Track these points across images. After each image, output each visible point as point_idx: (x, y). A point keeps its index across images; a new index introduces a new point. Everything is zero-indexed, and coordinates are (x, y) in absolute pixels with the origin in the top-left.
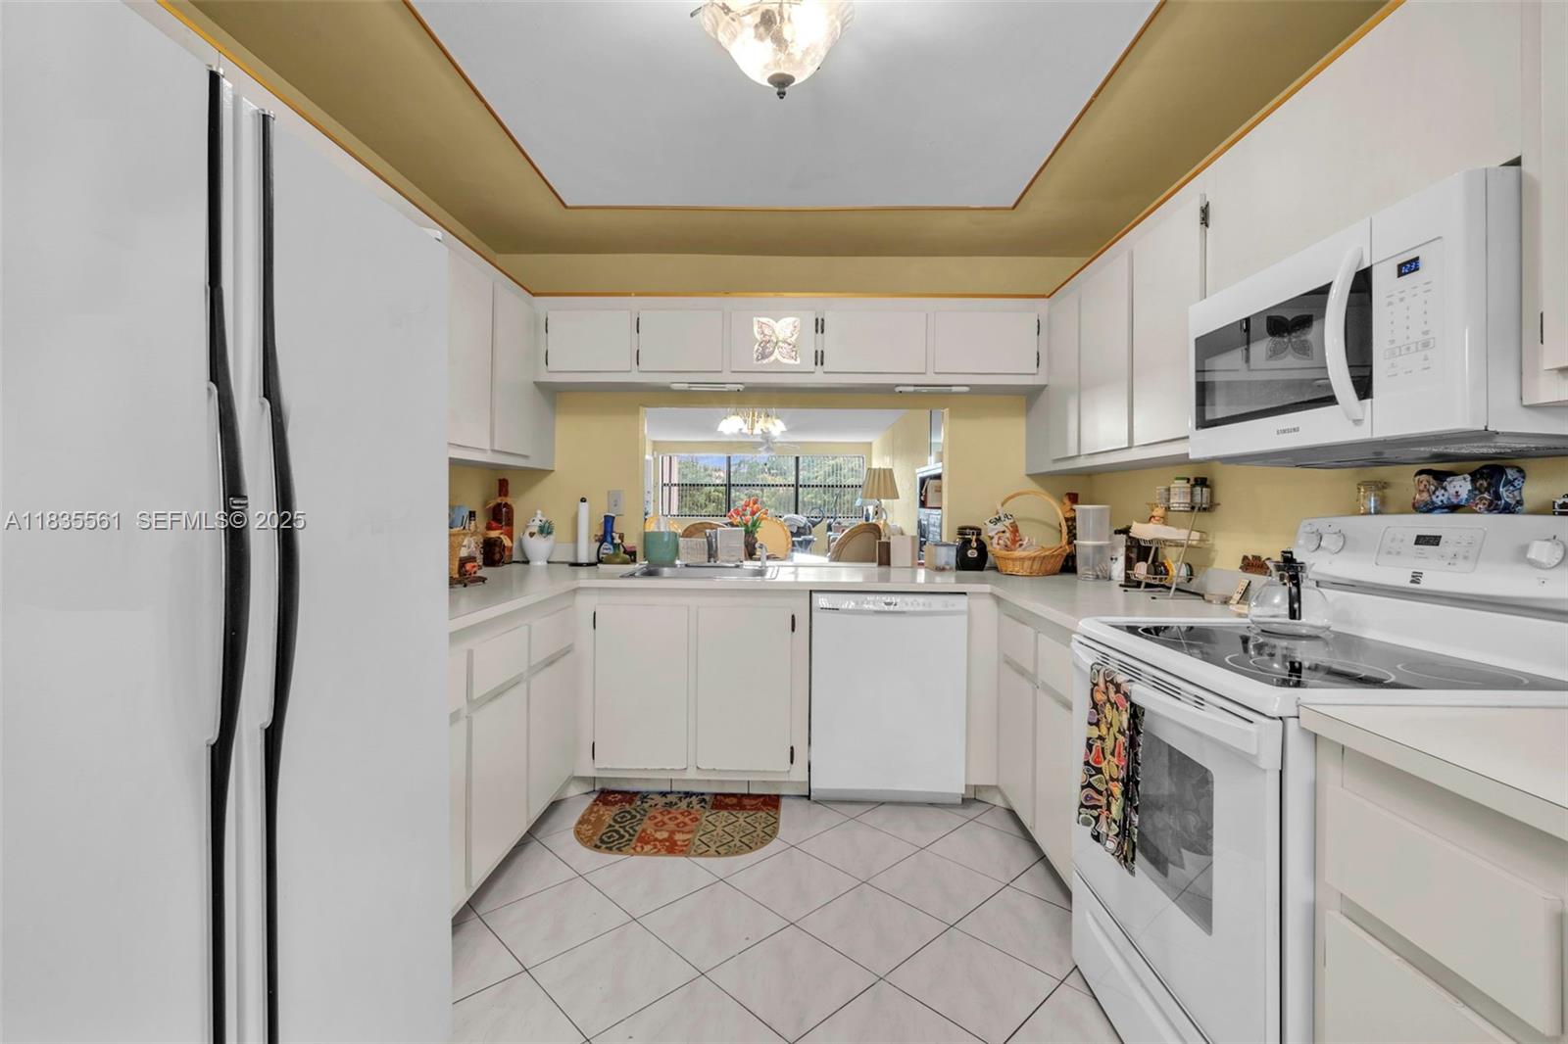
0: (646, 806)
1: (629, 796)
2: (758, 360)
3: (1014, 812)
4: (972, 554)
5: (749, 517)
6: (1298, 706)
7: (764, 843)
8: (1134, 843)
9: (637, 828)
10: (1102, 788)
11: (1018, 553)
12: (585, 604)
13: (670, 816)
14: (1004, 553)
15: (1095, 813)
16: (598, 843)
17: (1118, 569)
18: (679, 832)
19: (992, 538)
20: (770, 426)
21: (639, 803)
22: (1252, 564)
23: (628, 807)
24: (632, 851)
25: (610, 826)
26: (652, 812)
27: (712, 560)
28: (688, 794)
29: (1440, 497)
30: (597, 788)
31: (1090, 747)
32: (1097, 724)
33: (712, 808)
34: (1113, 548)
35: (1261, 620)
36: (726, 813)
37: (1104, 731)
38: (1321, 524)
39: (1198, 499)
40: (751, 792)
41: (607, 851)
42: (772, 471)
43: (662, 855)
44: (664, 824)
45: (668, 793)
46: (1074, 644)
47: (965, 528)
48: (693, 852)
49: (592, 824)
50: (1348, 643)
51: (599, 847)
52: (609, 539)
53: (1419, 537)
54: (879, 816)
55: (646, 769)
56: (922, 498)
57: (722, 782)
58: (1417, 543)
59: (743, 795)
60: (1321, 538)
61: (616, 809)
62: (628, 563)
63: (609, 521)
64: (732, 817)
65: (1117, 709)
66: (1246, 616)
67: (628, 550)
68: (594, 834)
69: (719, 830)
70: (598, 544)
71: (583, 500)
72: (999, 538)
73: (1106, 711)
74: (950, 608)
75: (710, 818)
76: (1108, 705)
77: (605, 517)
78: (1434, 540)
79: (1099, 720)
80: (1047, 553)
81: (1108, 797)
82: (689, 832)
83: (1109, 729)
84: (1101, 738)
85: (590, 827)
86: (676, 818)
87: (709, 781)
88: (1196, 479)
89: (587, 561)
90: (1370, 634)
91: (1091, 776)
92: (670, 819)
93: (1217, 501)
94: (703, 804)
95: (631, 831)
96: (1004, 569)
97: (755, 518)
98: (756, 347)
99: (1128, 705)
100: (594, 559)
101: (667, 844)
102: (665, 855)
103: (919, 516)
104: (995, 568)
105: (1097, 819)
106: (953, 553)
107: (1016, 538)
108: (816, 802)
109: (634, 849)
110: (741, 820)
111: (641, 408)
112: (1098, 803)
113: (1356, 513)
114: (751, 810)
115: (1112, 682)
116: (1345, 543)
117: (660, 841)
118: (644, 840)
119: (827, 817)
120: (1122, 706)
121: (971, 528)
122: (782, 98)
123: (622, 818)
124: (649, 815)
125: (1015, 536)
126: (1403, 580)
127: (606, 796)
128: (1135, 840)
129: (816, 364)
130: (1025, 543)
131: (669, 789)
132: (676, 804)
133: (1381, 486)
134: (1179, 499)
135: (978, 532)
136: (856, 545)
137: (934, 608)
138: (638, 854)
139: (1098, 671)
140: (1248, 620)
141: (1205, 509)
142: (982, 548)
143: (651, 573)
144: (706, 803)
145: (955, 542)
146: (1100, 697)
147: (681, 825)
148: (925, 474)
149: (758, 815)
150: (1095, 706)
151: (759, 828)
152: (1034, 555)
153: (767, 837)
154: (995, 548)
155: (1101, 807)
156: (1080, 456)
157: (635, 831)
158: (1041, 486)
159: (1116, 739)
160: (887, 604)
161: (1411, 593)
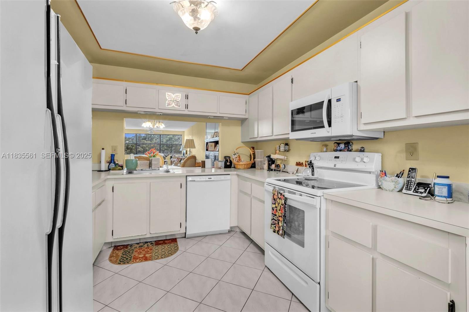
0: (133, 248)
1: (126, 246)
2: (167, 106)
3: (244, 233)
4: (228, 164)
5: (152, 154)
6: (323, 193)
7: (175, 252)
8: (285, 231)
9: (132, 255)
10: (276, 219)
11: (241, 163)
12: (109, 184)
13: (142, 250)
14: (237, 163)
15: (275, 225)
16: (119, 262)
17: (266, 166)
18: (147, 254)
19: (234, 159)
20: (160, 125)
21: (130, 248)
22: (299, 164)
23: (126, 250)
24: (132, 262)
25: (122, 256)
26: (136, 250)
27: (150, 168)
28: (146, 242)
29: (339, 148)
30: (113, 246)
31: (273, 209)
32: (275, 204)
33: (156, 245)
34: (264, 161)
35: (305, 176)
36: (161, 246)
37: (277, 205)
38: (315, 154)
39: (286, 149)
40: (167, 239)
41: (123, 264)
42: (146, 139)
43: (143, 262)
44: (141, 252)
45: (139, 243)
46: (265, 185)
47: (226, 157)
48: (153, 259)
49: (115, 257)
50: (321, 180)
51: (120, 263)
52: (113, 162)
53: (335, 157)
54: (206, 239)
55: (132, 236)
56: (207, 148)
57: (158, 237)
58: (335, 158)
59: (165, 240)
60: (315, 158)
61: (122, 251)
62: (121, 170)
63: (113, 156)
64: (163, 247)
65: (281, 199)
66: (302, 176)
67: (120, 165)
68: (117, 260)
69: (160, 251)
70: (108, 164)
71: (103, 149)
72: (236, 159)
73: (278, 200)
74: (226, 179)
75: (156, 248)
76: (278, 199)
77: (111, 155)
78: (338, 157)
79: (275, 203)
80: (248, 163)
81: (278, 221)
82: (150, 253)
83: (278, 205)
84: (276, 207)
85: (114, 258)
86: (145, 250)
87: (153, 237)
88: (286, 144)
89: (104, 170)
90: (326, 178)
91: (274, 217)
92: (143, 251)
93: (290, 149)
94: (152, 244)
95: (130, 257)
96: (237, 167)
97: (154, 154)
98: (167, 102)
99: (284, 198)
100: (107, 169)
101: (144, 258)
102: (144, 262)
103: (206, 153)
104: (234, 167)
105: (275, 227)
106: (223, 163)
107: (240, 160)
108: (187, 238)
109: (133, 261)
110: (166, 247)
111: (124, 118)
112: (276, 223)
113: (322, 152)
114: (168, 244)
115: (279, 193)
116: (321, 159)
117: (141, 258)
118: (136, 258)
119: (192, 242)
120: (282, 198)
121: (228, 157)
122: (197, 34)
123: (125, 253)
124: (134, 251)
125: (240, 158)
126: (333, 166)
127: (117, 247)
128: (285, 230)
129: (186, 108)
130: (242, 160)
131: (139, 242)
132: (143, 246)
133: (326, 146)
134: (282, 149)
135: (230, 157)
136: (189, 162)
137: (222, 179)
138: (135, 263)
139: (275, 191)
140: (302, 177)
141: (288, 151)
142: (231, 162)
143: (130, 172)
144: (153, 244)
145: (223, 160)
146: (275, 197)
147: (139, 253)
148: (208, 141)
149: (171, 245)
150: (274, 199)
151: (173, 248)
152: (245, 163)
153: (176, 250)
154: (234, 162)
155: (276, 224)
156: (258, 137)
157: (132, 256)
158: (245, 145)
159: (281, 207)
160: (209, 178)
161: (335, 169)
